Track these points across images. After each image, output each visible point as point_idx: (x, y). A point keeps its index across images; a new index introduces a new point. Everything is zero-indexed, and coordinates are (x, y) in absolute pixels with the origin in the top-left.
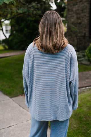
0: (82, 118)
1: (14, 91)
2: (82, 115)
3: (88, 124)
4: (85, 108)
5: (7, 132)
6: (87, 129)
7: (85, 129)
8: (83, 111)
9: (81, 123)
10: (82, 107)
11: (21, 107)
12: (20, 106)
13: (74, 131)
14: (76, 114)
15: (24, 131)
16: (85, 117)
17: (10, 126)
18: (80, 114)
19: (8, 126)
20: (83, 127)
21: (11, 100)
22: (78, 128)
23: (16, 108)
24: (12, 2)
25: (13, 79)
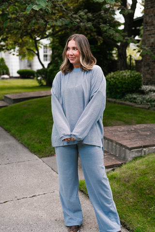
0: (145, 189)
1: (45, 148)
2: (145, 186)
3: (152, 198)
4: (151, 176)
5: (29, 203)
6: (149, 205)
7: (145, 206)
8: (147, 180)
9: (141, 196)
10: (147, 175)
11: (54, 171)
12: (52, 169)
13: (129, 207)
14: (136, 183)
15: (54, 204)
16: (148, 189)
17: (34, 196)
18: (142, 184)
19: (31, 196)
20: (143, 202)
21: (40, 160)
22: (135, 203)
23: (46, 172)
24: (47, 10)
25: (47, 130)
